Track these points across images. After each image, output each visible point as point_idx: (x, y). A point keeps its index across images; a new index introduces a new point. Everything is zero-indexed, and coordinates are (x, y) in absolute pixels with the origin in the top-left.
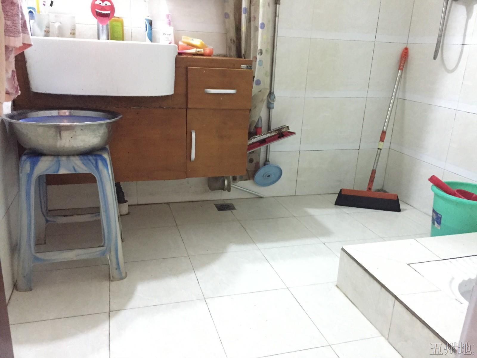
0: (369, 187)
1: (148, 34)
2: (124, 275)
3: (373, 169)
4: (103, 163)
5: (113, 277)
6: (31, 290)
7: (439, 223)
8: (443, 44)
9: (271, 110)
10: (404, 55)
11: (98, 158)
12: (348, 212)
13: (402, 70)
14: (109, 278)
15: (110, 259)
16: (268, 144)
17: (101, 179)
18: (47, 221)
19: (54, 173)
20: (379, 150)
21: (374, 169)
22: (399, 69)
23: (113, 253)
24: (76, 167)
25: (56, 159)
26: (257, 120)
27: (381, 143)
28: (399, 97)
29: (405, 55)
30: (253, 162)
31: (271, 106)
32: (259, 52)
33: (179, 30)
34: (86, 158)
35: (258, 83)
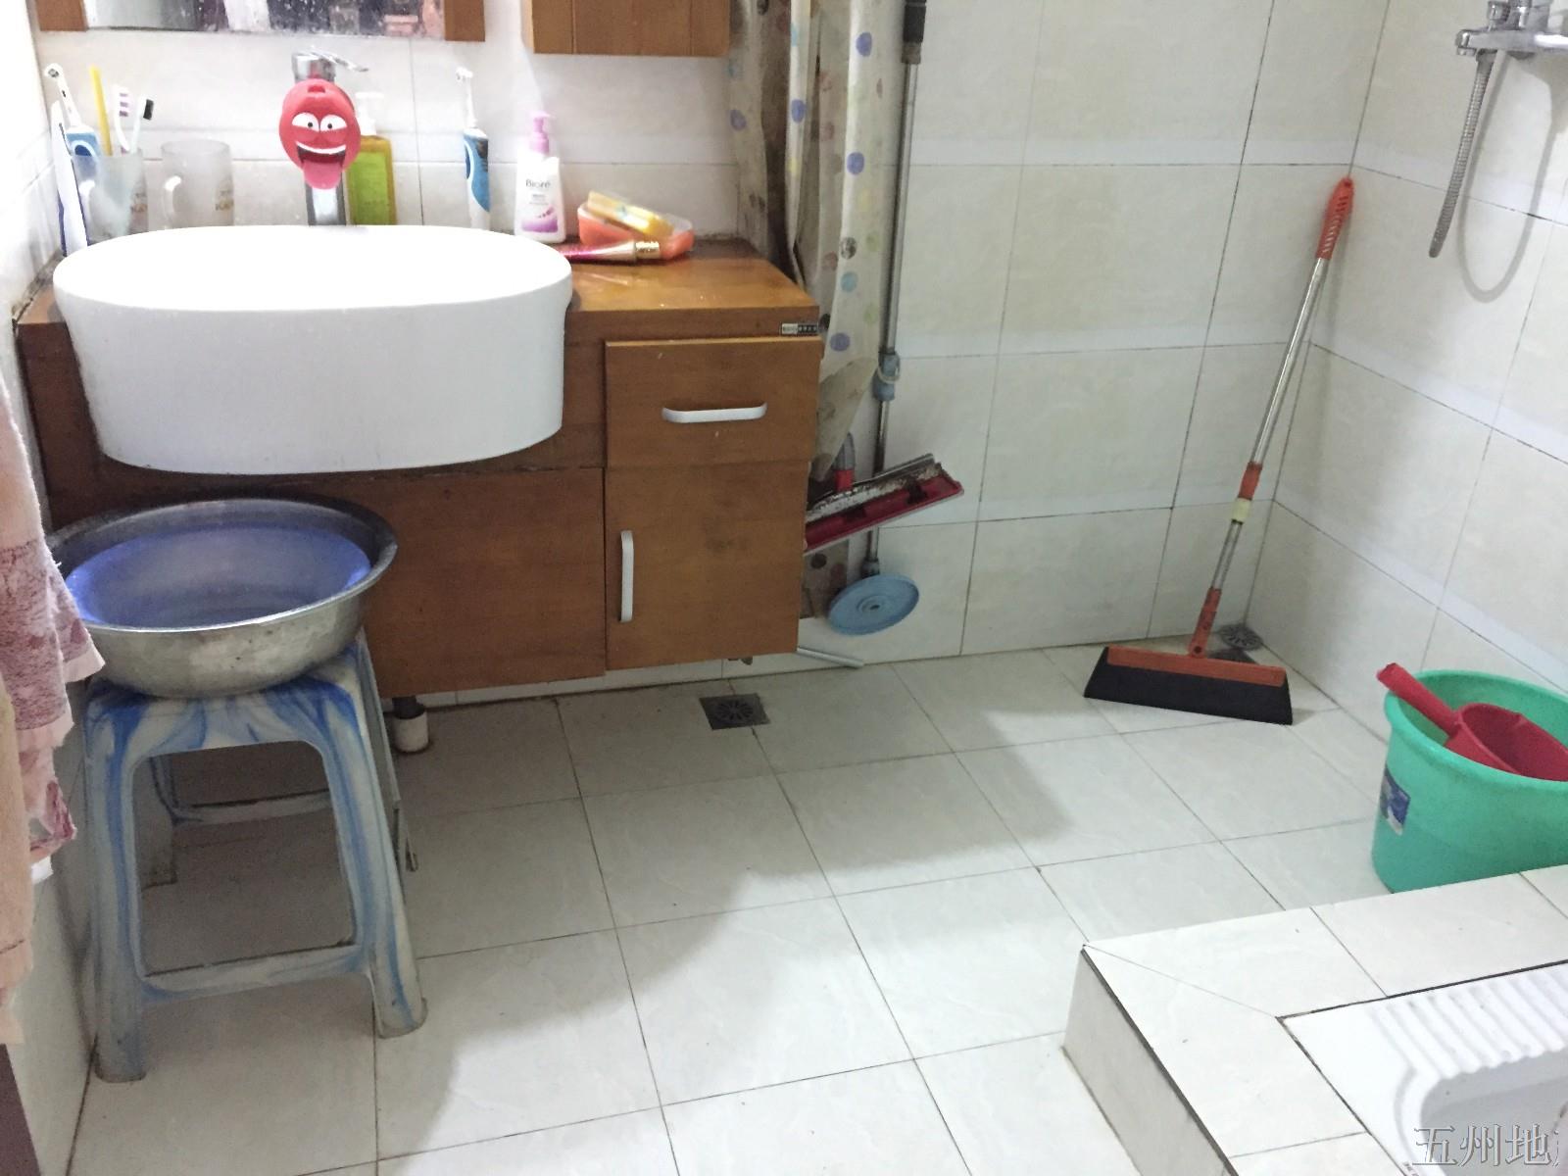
0: (1196, 644)
1: (474, 184)
2: (416, 1015)
3: (1212, 588)
4: (340, 709)
5: (383, 1023)
6: (141, 1076)
7: (1401, 817)
8: (1466, 198)
9: (884, 404)
10: (1339, 205)
11: (325, 696)
12: (1123, 727)
13: (1328, 257)
14: (374, 1027)
15: (373, 976)
16: (873, 528)
17: (336, 756)
18: (176, 821)
19: (189, 747)
20: (1237, 526)
21: (1217, 586)
22: (1318, 255)
23: (382, 960)
24: (257, 728)
25: (192, 708)
26: (835, 453)
27: (1245, 504)
28: (1314, 342)
29: (1341, 206)
30: (826, 566)
31: (886, 392)
32: (844, 246)
33: (579, 163)
34: (286, 697)
35: (841, 342)
